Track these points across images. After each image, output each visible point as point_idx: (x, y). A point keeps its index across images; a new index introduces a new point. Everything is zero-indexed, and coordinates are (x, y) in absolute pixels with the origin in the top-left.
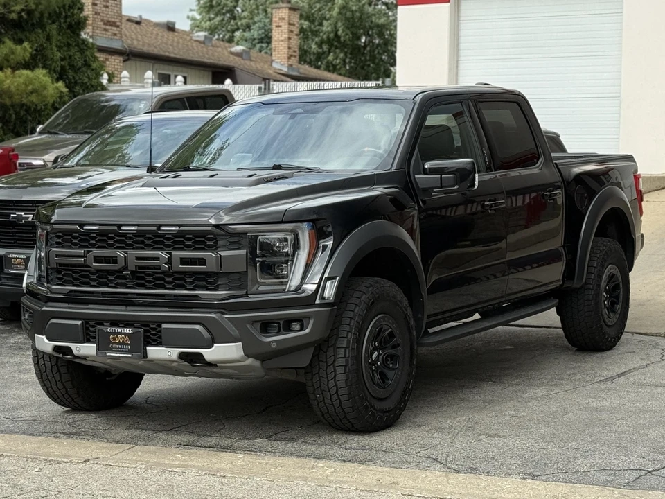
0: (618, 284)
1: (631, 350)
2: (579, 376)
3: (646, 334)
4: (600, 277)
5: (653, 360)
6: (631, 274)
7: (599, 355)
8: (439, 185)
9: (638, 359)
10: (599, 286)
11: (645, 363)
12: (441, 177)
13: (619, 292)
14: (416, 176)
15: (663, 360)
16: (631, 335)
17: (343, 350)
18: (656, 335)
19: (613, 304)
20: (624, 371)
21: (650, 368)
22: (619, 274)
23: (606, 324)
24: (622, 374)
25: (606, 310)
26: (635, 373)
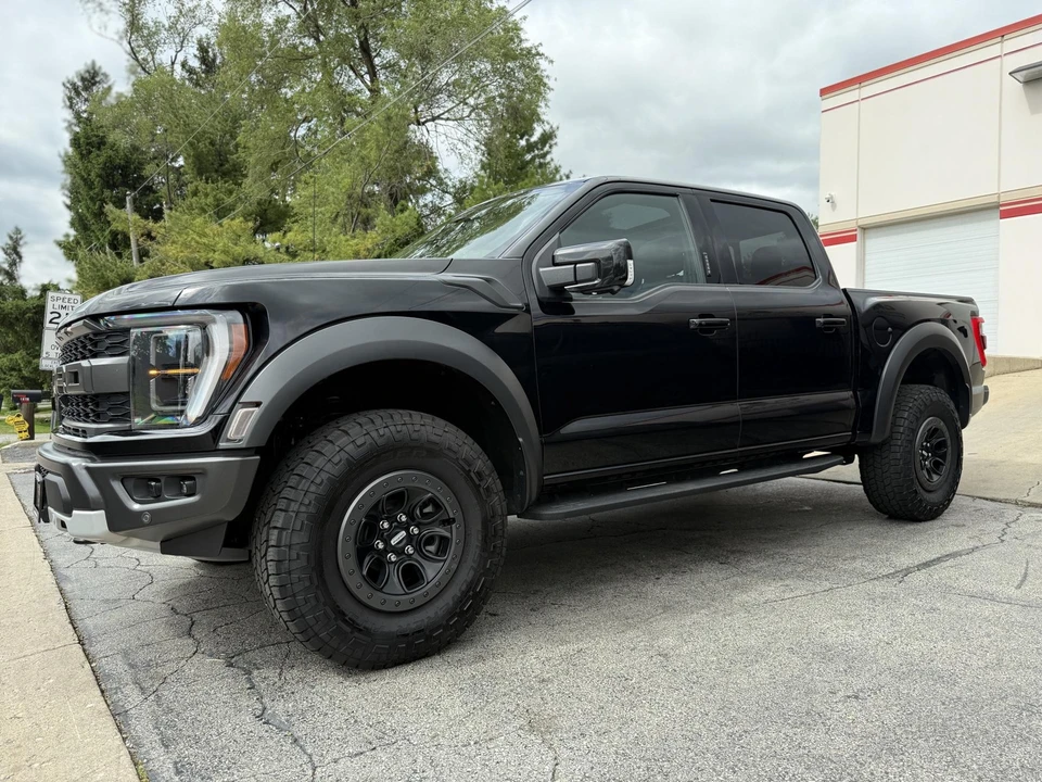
0: (945, 441)
1: (961, 523)
2: (857, 564)
3: (992, 500)
4: (914, 431)
5: (986, 539)
6: (965, 432)
7: (911, 527)
8: (572, 279)
9: (965, 537)
10: (912, 442)
11: (972, 544)
12: (575, 268)
13: (947, 453)
14: (541, 270)
15: (1002, 541)
16: (970, 499)
17: (276, 532)
18: (1006, 501)
19: (937, 466)
20: (934, 557)
21: (976, 554)
22: (945, 429)
23: (924, 489)
24: (927, 565)
25: (925, 472)
26: (948, 563)
